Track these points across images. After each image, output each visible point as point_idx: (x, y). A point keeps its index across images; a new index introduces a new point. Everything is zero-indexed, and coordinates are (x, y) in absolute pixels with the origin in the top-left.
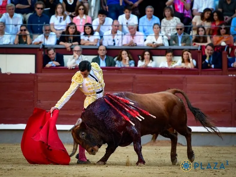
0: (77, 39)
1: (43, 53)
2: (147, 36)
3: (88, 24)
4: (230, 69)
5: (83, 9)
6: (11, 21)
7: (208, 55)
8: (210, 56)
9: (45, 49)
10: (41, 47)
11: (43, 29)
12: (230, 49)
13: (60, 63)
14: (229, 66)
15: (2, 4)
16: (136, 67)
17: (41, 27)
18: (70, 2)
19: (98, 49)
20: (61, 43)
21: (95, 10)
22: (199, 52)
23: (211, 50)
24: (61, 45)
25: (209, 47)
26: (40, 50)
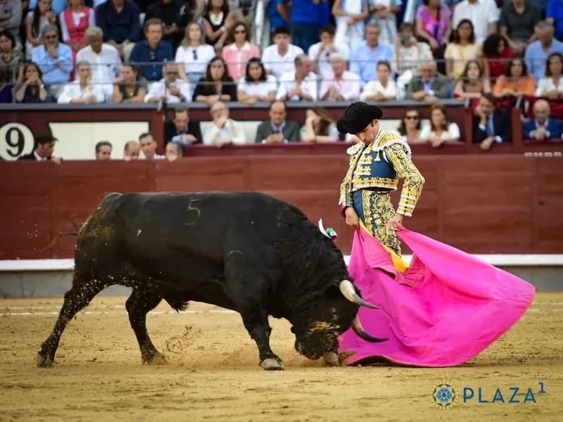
0: (231, 90)
1: (164, 118)
2: (367, 82)
3: (254, 60)
4: (528, 141)
5: (243, 32)
6: (98, 59)
7: (483, 116)
8: (487, 118)
9: (168, 110)
10: (160, 106)
11: (164, 70)
12: (527, 104)
13: (195, 137)
14: (525, 137)
15: (80, 24)
16: (341, 143)
17: (160, 67)
18: (217, 20)
19: (268, 109)
20: (200, 98)
21: (263, 33)
22: (467, 110)
23: (488, 106)
24: (199, 101)
25: (484, 101)
26: (159, 113)
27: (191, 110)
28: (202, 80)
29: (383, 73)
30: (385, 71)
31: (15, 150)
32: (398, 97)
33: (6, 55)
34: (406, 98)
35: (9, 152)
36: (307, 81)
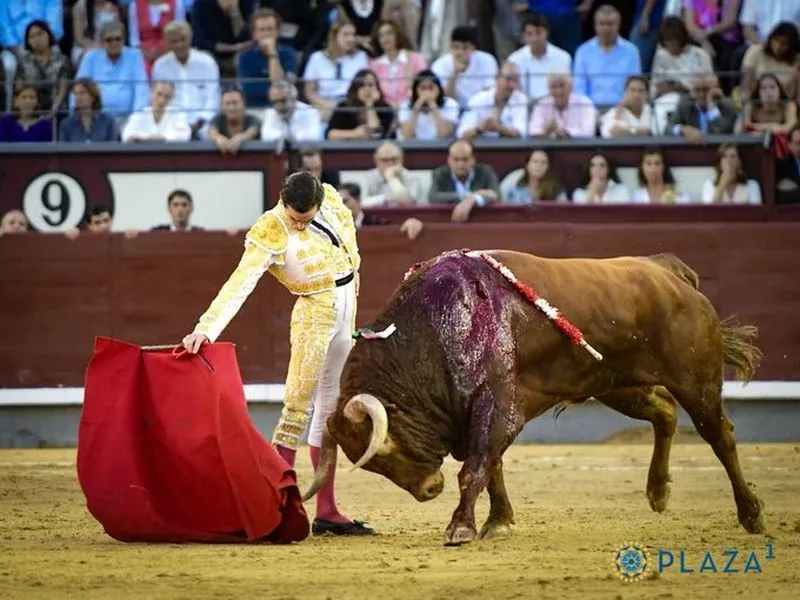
1: (286, 165)
3: (426, 73)
6: (183, 73)
9: (292, 152)
10: (280, 148)
18: (364, 9)
20: (336, 133)
21: (443, 31)
22: (767, 152)
26: (278, 158)
27: (326, 153)
28: (342, 105)
29: (636, 94)
30: (641, 91)
31: (55, 216)
32: (654, 131)
33: (39, 58)
34: (668, 132)
35: (47, 219)
36: (511, 107)
